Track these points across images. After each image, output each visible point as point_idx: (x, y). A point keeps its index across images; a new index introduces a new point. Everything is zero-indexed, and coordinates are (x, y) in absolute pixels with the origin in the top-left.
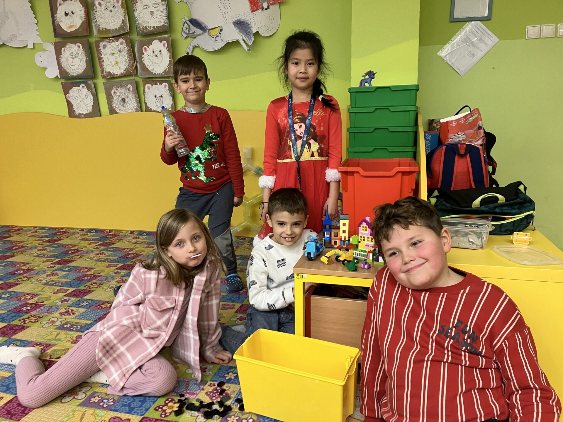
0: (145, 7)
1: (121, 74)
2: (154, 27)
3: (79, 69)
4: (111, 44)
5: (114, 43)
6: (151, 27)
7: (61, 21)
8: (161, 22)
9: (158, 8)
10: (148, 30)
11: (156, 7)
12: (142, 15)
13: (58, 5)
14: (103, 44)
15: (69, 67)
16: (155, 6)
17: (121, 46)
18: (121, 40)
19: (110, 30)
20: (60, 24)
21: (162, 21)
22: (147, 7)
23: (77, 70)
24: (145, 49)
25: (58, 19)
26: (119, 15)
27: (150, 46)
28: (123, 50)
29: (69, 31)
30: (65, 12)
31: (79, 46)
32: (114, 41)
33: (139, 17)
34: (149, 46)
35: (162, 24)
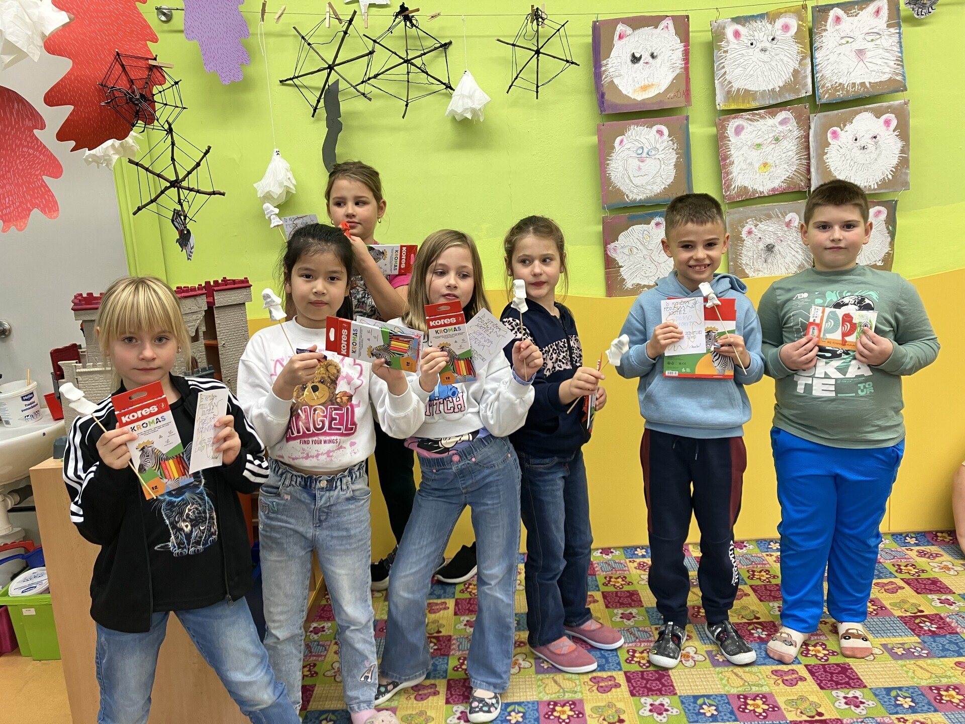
0: (844, 41)
1: (773, 190)
2: (863, 84)
3: (654, 183)
4: (755, 123)
5: (762, 122)
6: (854, 84)
7: (619, 76)
8: (884, 73)
9: (878, 42)
10: (848, 91)
11: (872, 40)
12: (833, 58)
13: (616, 37)
14: (736, 124)
15: (628, 181)
16: (869, 38)
17: (780, 128)
18: (783, 115)
19: (756, 92)
20: (616, 81)
21: (887, 70)
22: (850, 40)
23: (649, 187)
24: (834, 133)
25: (611, 70)
26: (785, 59)
27: (848, 127)
28: (784, 137)
29: (640, 97)
30: (633, 55)
31: (660, 132)
32: (762, 117)
33: (826, 63)
34: (845, 126)
35: (885, 77)
